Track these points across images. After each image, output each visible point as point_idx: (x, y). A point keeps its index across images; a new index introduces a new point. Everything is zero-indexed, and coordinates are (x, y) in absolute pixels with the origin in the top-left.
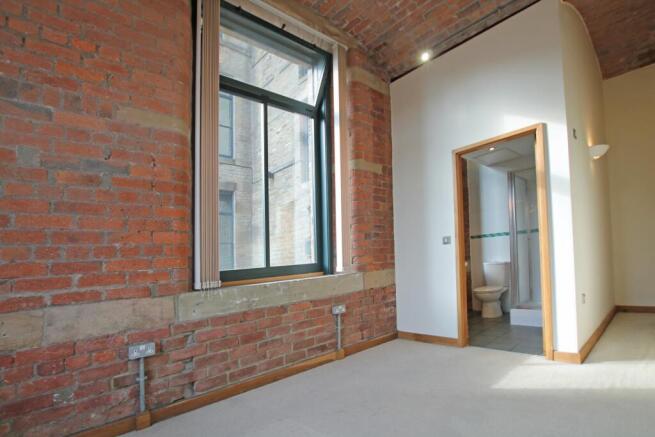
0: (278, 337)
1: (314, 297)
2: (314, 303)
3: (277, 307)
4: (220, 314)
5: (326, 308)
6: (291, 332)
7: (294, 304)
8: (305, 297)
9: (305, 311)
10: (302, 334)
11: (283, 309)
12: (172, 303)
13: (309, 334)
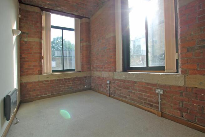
0: (133, 91)
1: (147, 81)
2: (147, 84)
3: (133, 81)
4: (120, 79)
5: (154, 88)
6: (138, 92)
7: (139, 82)
8: (143, 80)
9: (144, 86)
10: (142, 95)
11: (135, 82)
12: (112, 74)
13: (145, 96)
